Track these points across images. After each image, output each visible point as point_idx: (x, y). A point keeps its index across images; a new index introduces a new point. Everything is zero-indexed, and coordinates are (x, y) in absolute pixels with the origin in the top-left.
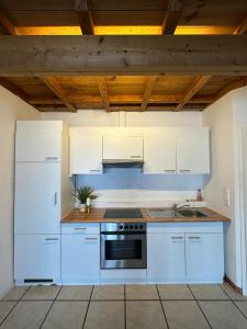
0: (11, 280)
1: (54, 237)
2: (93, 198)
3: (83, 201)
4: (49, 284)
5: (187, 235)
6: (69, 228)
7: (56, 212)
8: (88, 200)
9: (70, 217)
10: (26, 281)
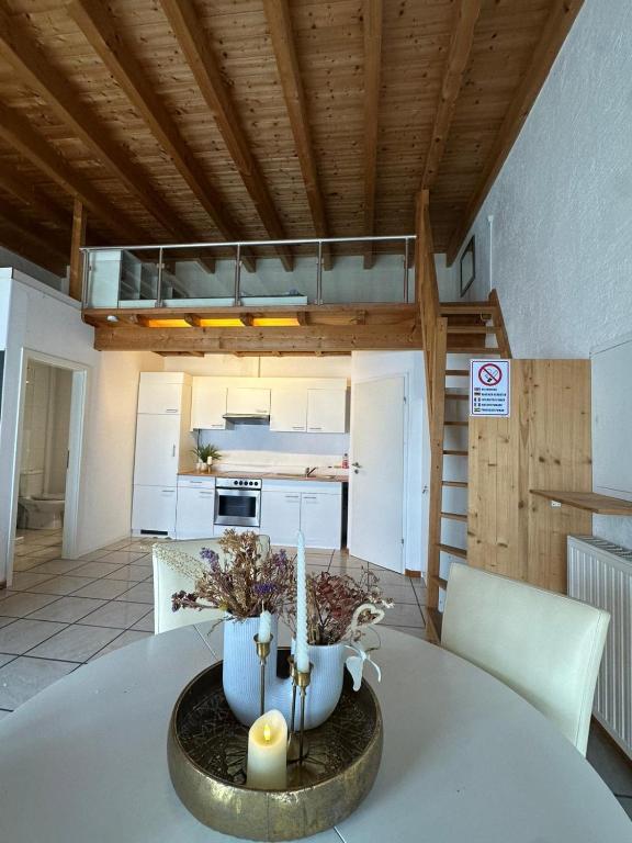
0: (129, 529)
1: (171, 489)
2: (216, 457)
3: (205, 461)
4: (165, 537)
5: (304, 495)
6: (185, 481)
7: (173, 464)
8: (210, 458)
9: (186, 470)
10: (143, 532)
